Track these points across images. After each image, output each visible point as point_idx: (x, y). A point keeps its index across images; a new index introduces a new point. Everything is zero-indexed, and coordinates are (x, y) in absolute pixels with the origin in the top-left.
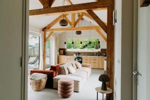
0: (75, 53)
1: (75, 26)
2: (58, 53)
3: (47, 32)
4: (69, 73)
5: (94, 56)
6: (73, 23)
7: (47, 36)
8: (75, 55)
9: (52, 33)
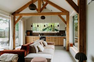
0: (40, 34)
1: (41, 11)
2: (26, 34)
3: (16, 16)
4: (39, 51)
5: (54, 36)
6: (39, 9)
7: (16, 19)
8: (39, 35)
9: (21, 17)
